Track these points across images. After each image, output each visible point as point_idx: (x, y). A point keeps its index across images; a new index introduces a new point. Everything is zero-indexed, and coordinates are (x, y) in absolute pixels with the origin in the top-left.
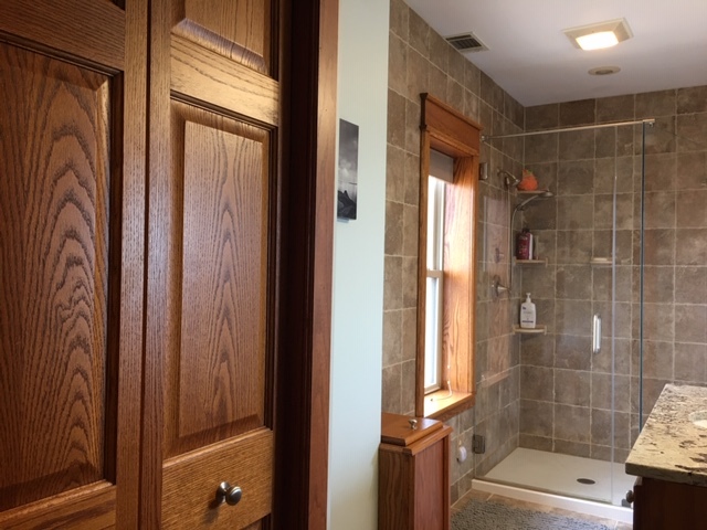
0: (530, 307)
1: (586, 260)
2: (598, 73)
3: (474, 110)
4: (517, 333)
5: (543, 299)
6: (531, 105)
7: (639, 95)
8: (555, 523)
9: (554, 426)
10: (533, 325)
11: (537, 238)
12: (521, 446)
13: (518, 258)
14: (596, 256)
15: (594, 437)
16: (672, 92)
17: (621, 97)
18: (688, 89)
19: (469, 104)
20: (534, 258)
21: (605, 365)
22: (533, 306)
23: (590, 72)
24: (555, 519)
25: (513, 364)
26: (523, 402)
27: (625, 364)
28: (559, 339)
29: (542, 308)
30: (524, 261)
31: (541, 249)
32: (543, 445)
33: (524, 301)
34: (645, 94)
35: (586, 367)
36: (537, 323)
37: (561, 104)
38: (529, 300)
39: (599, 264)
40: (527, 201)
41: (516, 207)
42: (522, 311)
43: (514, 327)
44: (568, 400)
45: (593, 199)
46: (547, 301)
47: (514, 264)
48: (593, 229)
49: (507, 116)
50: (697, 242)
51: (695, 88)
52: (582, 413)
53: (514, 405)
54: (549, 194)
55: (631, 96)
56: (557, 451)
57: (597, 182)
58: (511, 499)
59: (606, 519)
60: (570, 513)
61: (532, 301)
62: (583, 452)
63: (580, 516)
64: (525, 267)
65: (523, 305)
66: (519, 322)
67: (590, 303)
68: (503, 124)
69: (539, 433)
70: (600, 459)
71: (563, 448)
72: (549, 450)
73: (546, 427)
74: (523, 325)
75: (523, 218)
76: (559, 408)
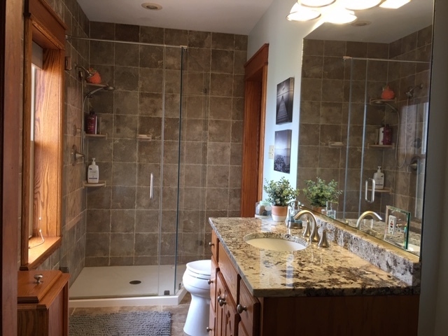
0: (95, 168)
1: (133, 136)
2: (148, 7)
3: (61, 12)
4: (85, 187)
5: (104, 162)
6: (94, 20)
7: (166, 29)
8: (126, 319)
9: (110, 249)
10: (97, 181)
11: (101, 118)
12: (86, 266)
13: (87, 133)
14: (141, 133)
15: (136, 251)
16: (186, 32)
17: (156, 28)
18: (195, 32)
19: (58, 6)
20: (98, 133)
21: (144, 204)
22: (97, 167)
23: (143, 5)
24: (125, 316)
25: (83, 209)
26: (88, 236)
27: (156, 203)
28: (114, 189)
29: (104, 169)
30: (91, 135)
31: (102, 127)
32: (102, 262)
33: (91, 164)
34: (170, 29)
35: (132, 207)
36: (99, 179)
37: (117, 24)
38: (94, 163)
39: (141, 139)
40: (94, 92)
41: (87, 95)
42: (89, 171)
43: (84, 183)
44: (120, 230)
45: (138, 95)
46: (107, 164)
47: (84, 137)
48: (138, 115)
49: (80, 24)
50: (197, 128)
51: (199, 32)
52: (129, 237)
53: (83, 239)
54: (111, 88)
55: (162, 29)
56: (112, 265)
57: (140, 83)
58: (89, 308)
59: (155, 306)
60: (131, 308)
61: (97, 164)
62: (129, 263)
63: (139, 308)
64: (91, 140)
65: (90, 167)
66: (87, 179)
67: (135, 164)
68: (78, 29)
69: (100, 255)
70: (139, 265)
71: (117, 262)
72: (106, 265)
73: (105, 250)
74: (90, 181)
75: (89, 103)
76: (114, 236)
